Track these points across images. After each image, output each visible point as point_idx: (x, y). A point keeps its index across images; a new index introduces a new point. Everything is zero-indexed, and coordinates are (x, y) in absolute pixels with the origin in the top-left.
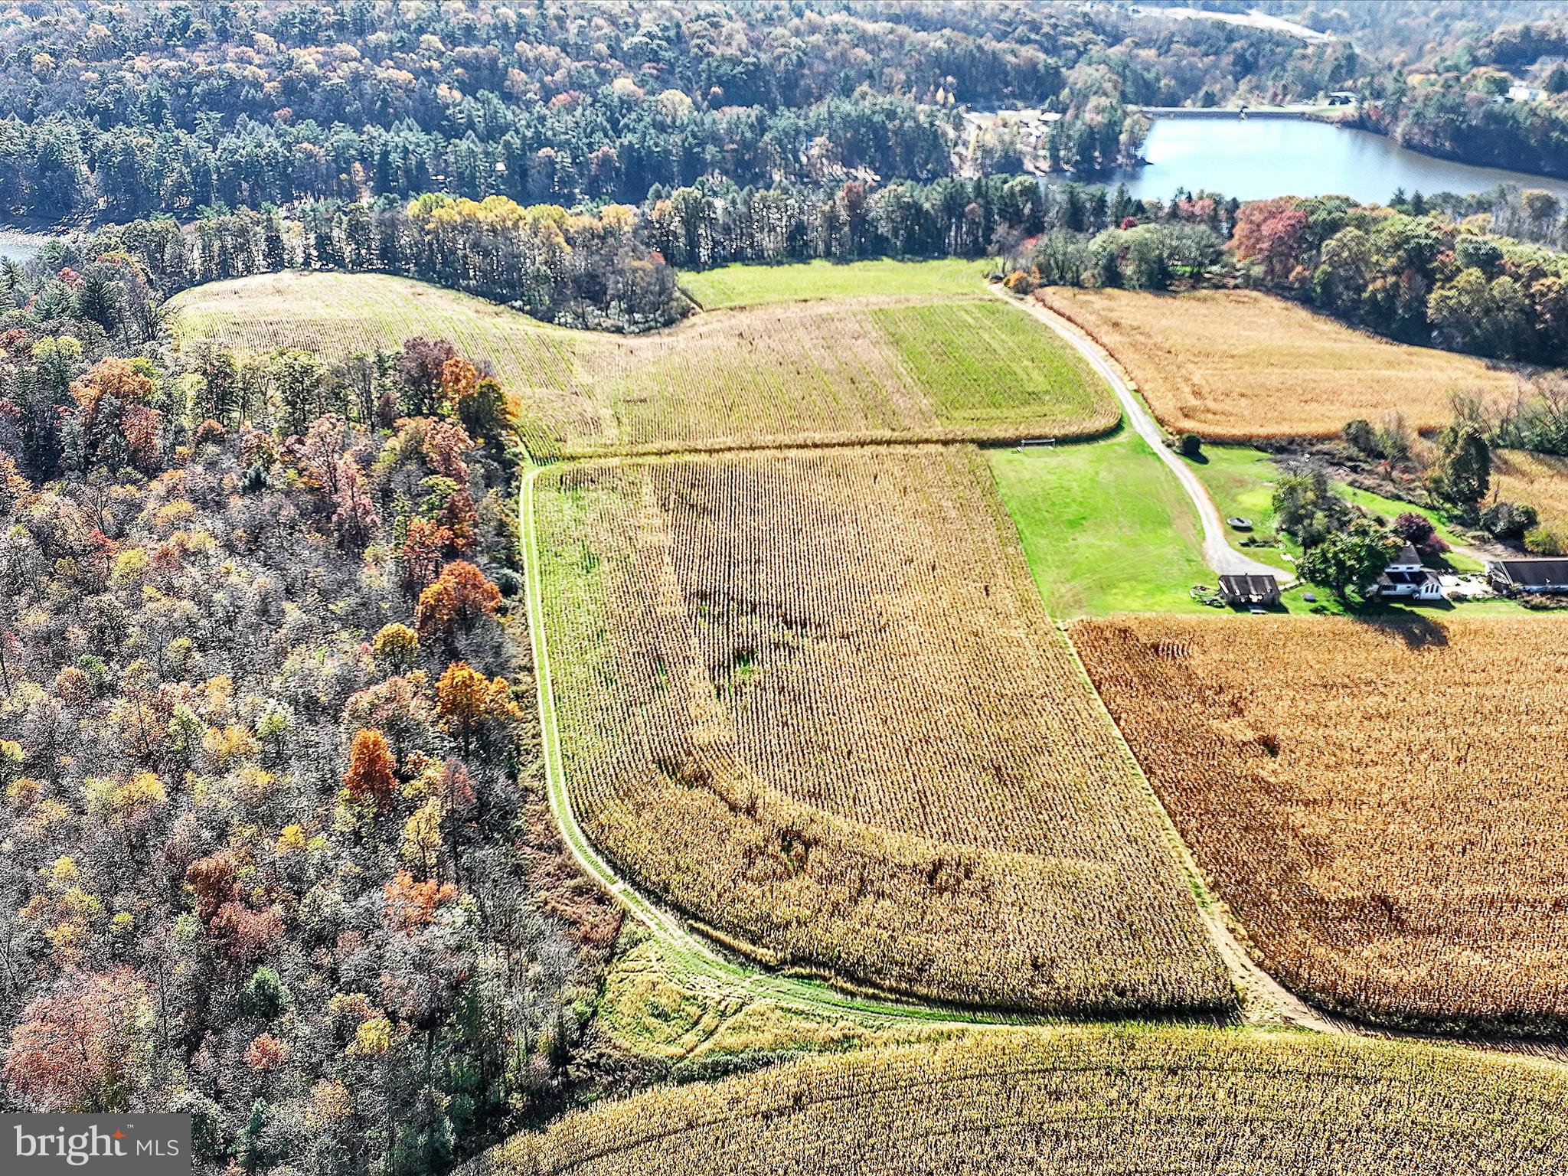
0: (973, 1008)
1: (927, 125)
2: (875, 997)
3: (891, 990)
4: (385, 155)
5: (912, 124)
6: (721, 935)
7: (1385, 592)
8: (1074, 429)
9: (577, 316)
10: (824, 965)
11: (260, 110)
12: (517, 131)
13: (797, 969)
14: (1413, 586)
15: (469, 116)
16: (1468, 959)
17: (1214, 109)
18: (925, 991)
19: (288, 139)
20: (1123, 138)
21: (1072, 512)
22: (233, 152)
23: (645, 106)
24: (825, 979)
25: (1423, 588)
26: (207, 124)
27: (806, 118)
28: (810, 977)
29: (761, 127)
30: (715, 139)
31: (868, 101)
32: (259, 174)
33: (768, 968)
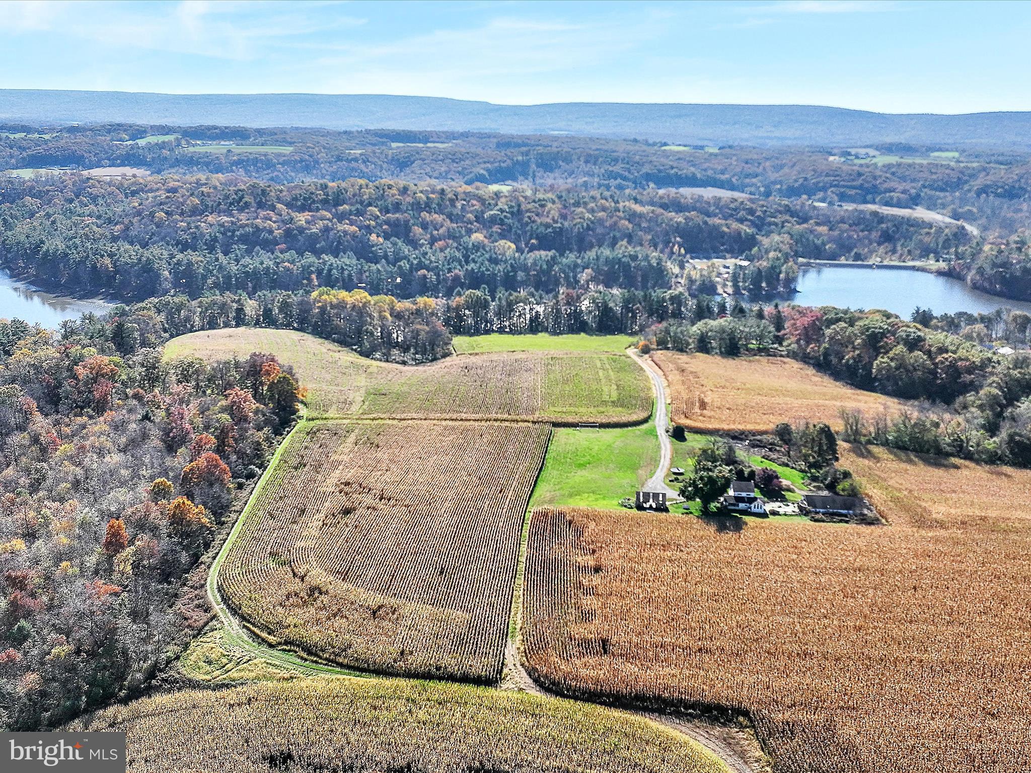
0: (362, 670)
1: (655, 265)
2: (316, 662)
3: (326, 659)
4: (330, 270)
5: (646, 264)
6: (256, 630)
7: (729, 507)
8: (615, 420)
9: (384, 354)
10: (298, 646)
11: (269, 245)
12: (409, 261)
13: (285, 647)
14: (748, 505)
15: (386, 251)
16: (630, 669)
17: (859, 263)
18: (341, 661)
19: (277, 260)
20: (782, 276)
21: (583, 460)
22: (246, 266)
23: (487, 249)
24: (296, 652)
25: (753, 506)
26: (238, 251)
27: (583, 258)
28: (289, 651)
29: (552, 262)
30: (526, 269)
31: (624, 249)
32: (259, 279)
33: (271, 646)
